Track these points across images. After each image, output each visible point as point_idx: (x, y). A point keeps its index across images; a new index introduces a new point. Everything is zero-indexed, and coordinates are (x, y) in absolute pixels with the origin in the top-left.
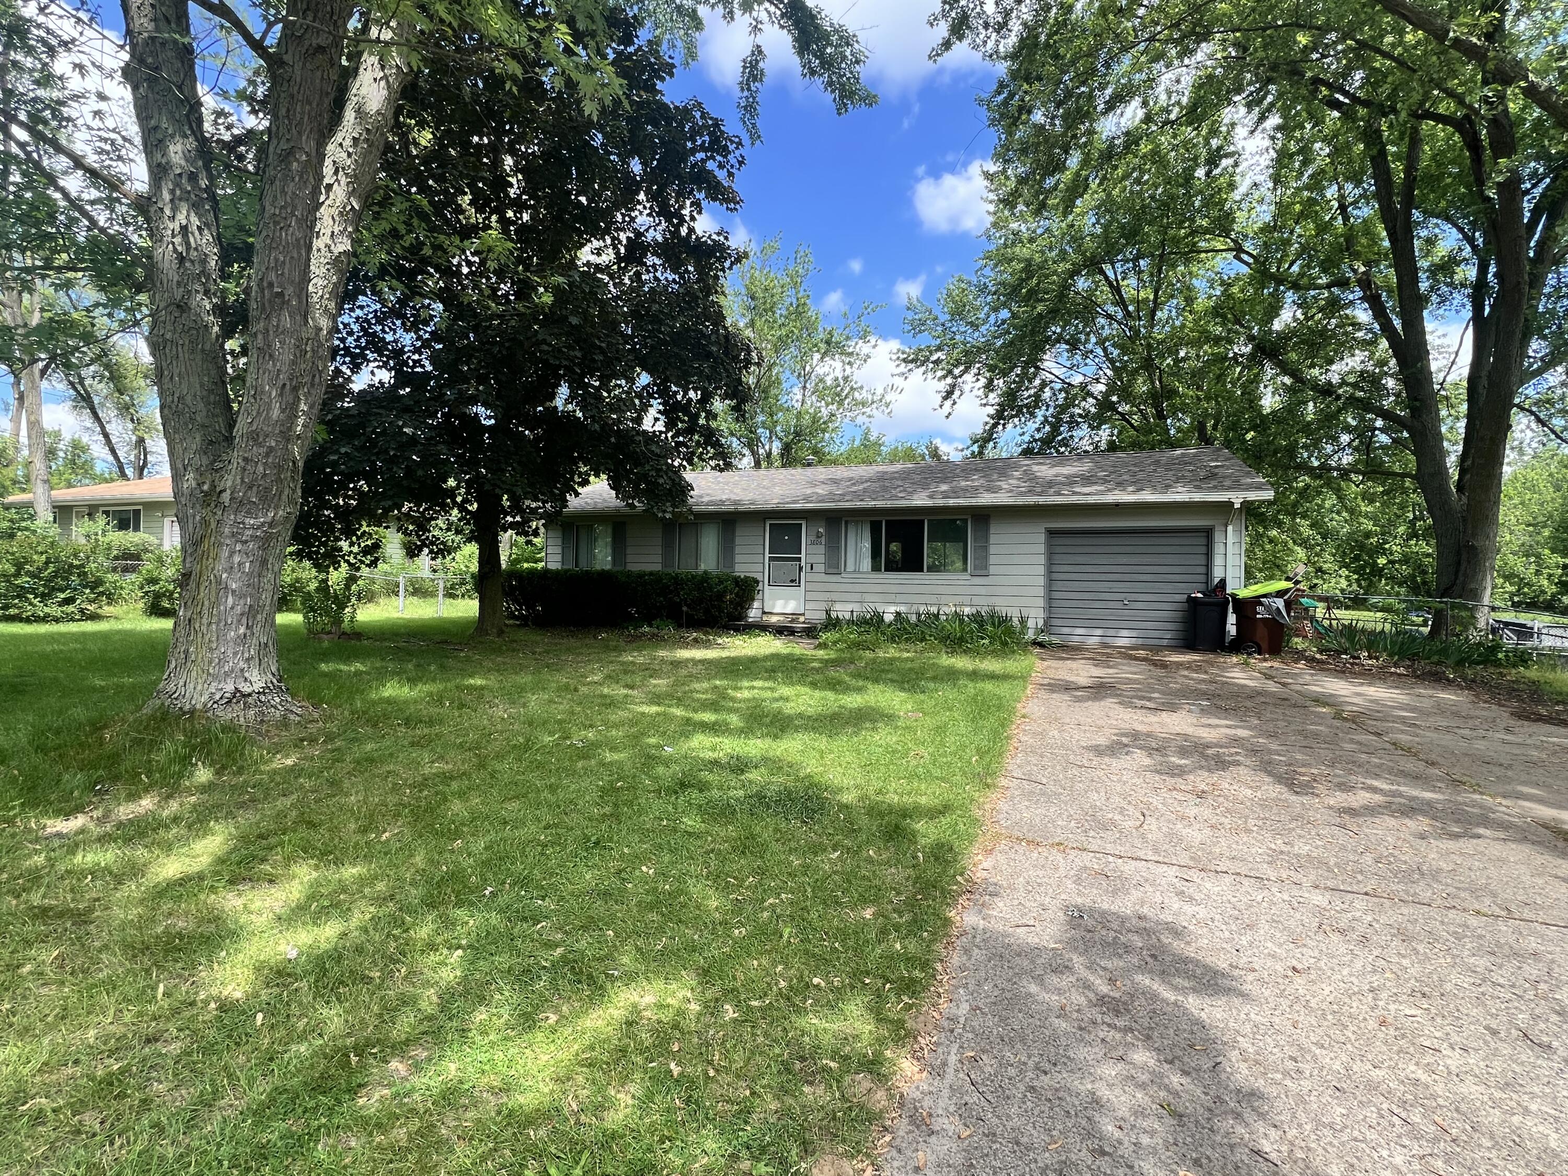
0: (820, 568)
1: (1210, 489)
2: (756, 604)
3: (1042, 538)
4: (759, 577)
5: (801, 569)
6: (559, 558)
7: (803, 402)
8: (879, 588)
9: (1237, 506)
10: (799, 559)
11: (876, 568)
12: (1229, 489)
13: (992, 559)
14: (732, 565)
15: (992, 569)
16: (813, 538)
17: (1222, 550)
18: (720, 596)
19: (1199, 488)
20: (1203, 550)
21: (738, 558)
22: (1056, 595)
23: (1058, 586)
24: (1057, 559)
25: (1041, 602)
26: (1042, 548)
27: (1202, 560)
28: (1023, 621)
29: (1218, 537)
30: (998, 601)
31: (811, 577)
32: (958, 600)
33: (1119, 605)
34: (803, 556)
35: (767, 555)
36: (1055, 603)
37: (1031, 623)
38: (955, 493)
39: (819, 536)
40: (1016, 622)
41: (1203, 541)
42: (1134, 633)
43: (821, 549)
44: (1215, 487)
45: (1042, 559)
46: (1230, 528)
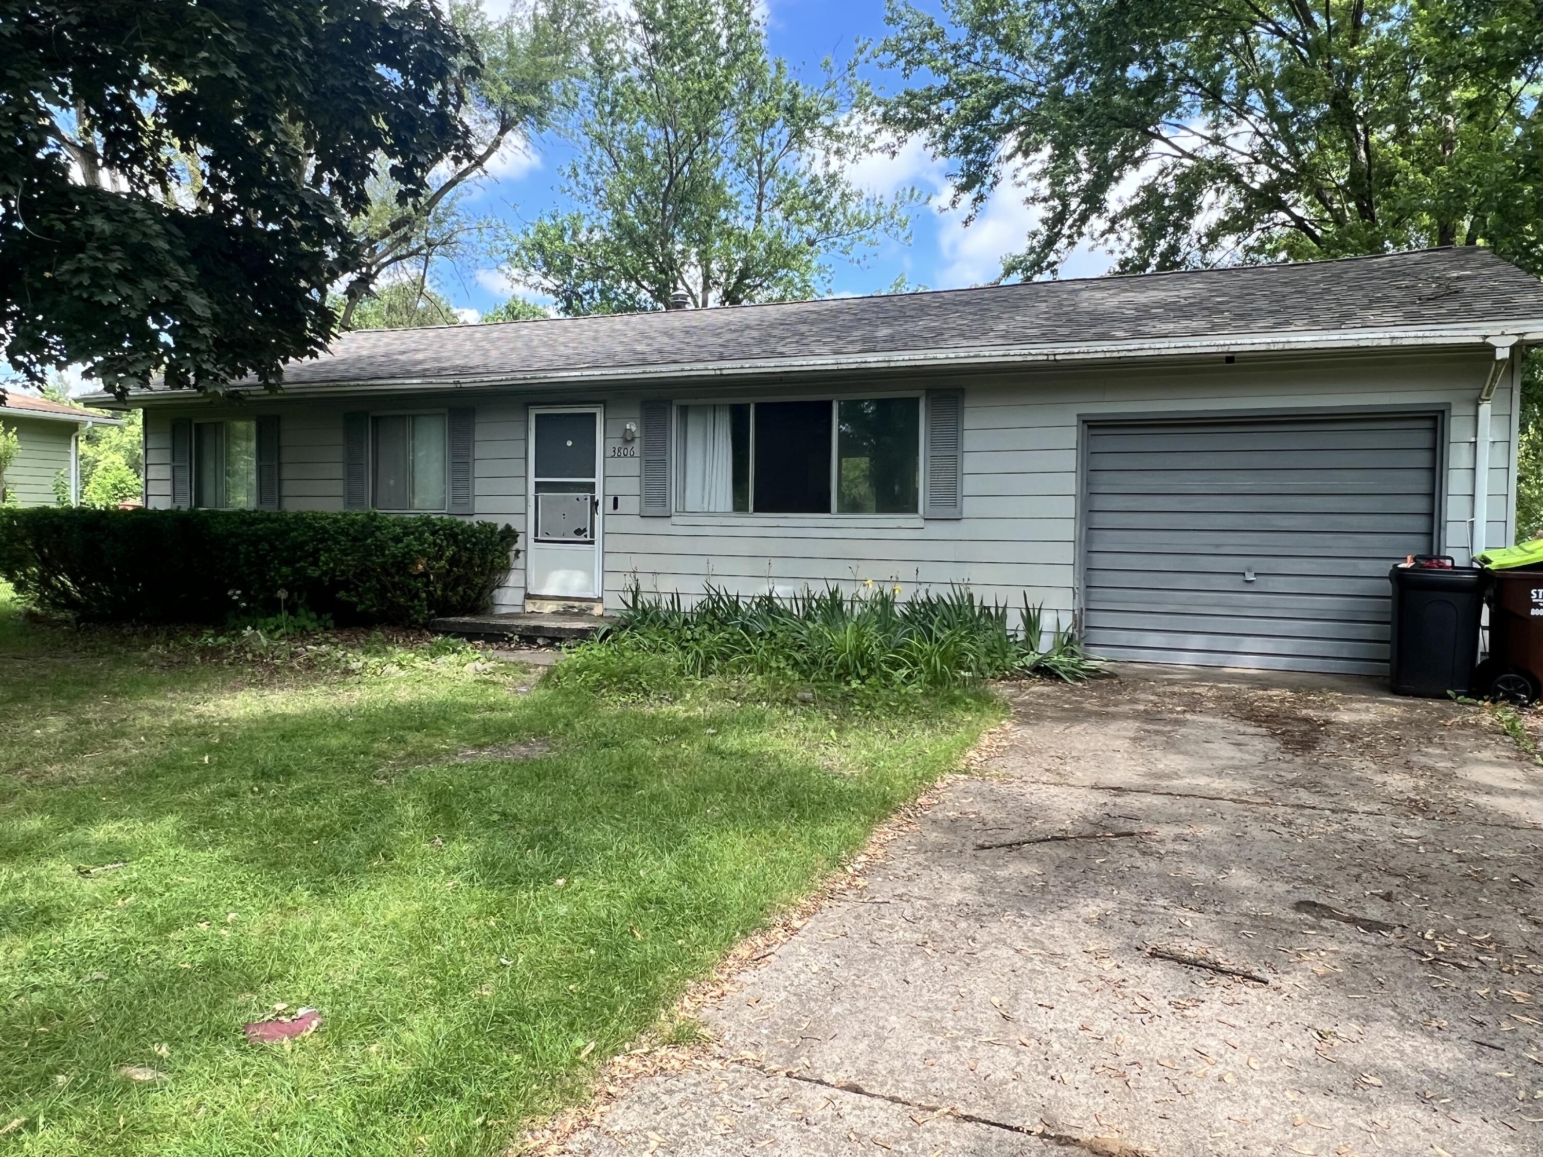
0: (630, 504)
1: (1438, 319)
2: (514, 579)
3: (1071, 436)
4: (517, 524)
5: (595, 504)
6: (167, 488)
7: (759, 220)
8: (743, 547)
9: (1502, 354)
10: (591, 487)
11: (739, 506)
12: (1485, 316)
13: (969, 485)
14: (470, 497)
15: (969, 507)
16: (617, 443)
17: (1466, 462)
18: (403, 564)
19: (1414, 318)
20: (1423, 459)
21: (480, 487)
22: (1100, 561)
23: (1104, 541)
24: (1104, 482)
25: (1067, 577)
26: (1070, 460)
27: (1419, 481)
28: (1031, 623)
29: (1457, 429)
30: (976, 574)
31: (614, 523)
32: (886, 571)
33: (1234, 583)
34: (598, 480)
35: (532, 480)
36: (1099, 579)
37: (1047, 621)
38: (893, 343)
39: (628, 440)
40: (1014, 621)
41: (1423, 439)
42: (1269, 646)
43: (633, 466)
44: (1451, 313)
45: (1070, 484)
46: (1485, 409)
